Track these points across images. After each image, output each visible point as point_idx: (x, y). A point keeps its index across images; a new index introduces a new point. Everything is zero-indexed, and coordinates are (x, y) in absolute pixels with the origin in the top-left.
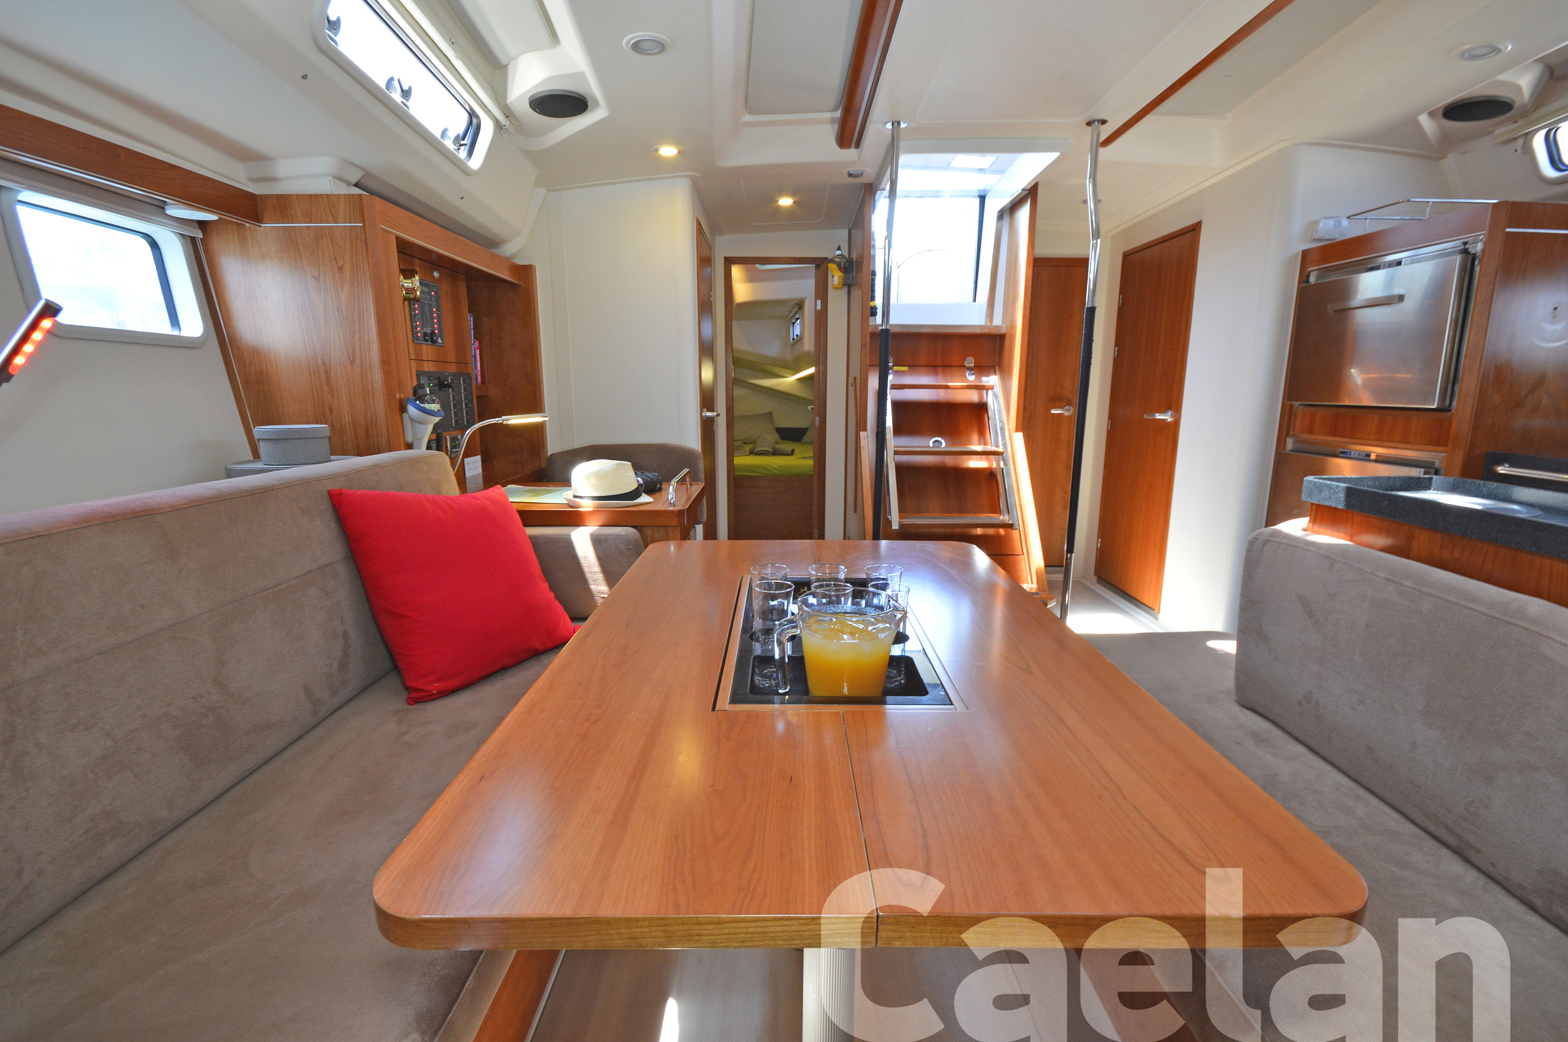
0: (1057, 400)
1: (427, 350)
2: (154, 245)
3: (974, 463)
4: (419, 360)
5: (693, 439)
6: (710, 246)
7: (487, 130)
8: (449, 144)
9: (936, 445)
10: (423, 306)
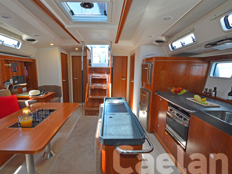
0: (123, 78)
1: (14, 73)
3: (104, 88)
4: (12, 74)
5: (60, 84)
6: (67, 55)
7: (21, 44)
8: (14, 46)
9: (99, 85)
10: (13, 67)
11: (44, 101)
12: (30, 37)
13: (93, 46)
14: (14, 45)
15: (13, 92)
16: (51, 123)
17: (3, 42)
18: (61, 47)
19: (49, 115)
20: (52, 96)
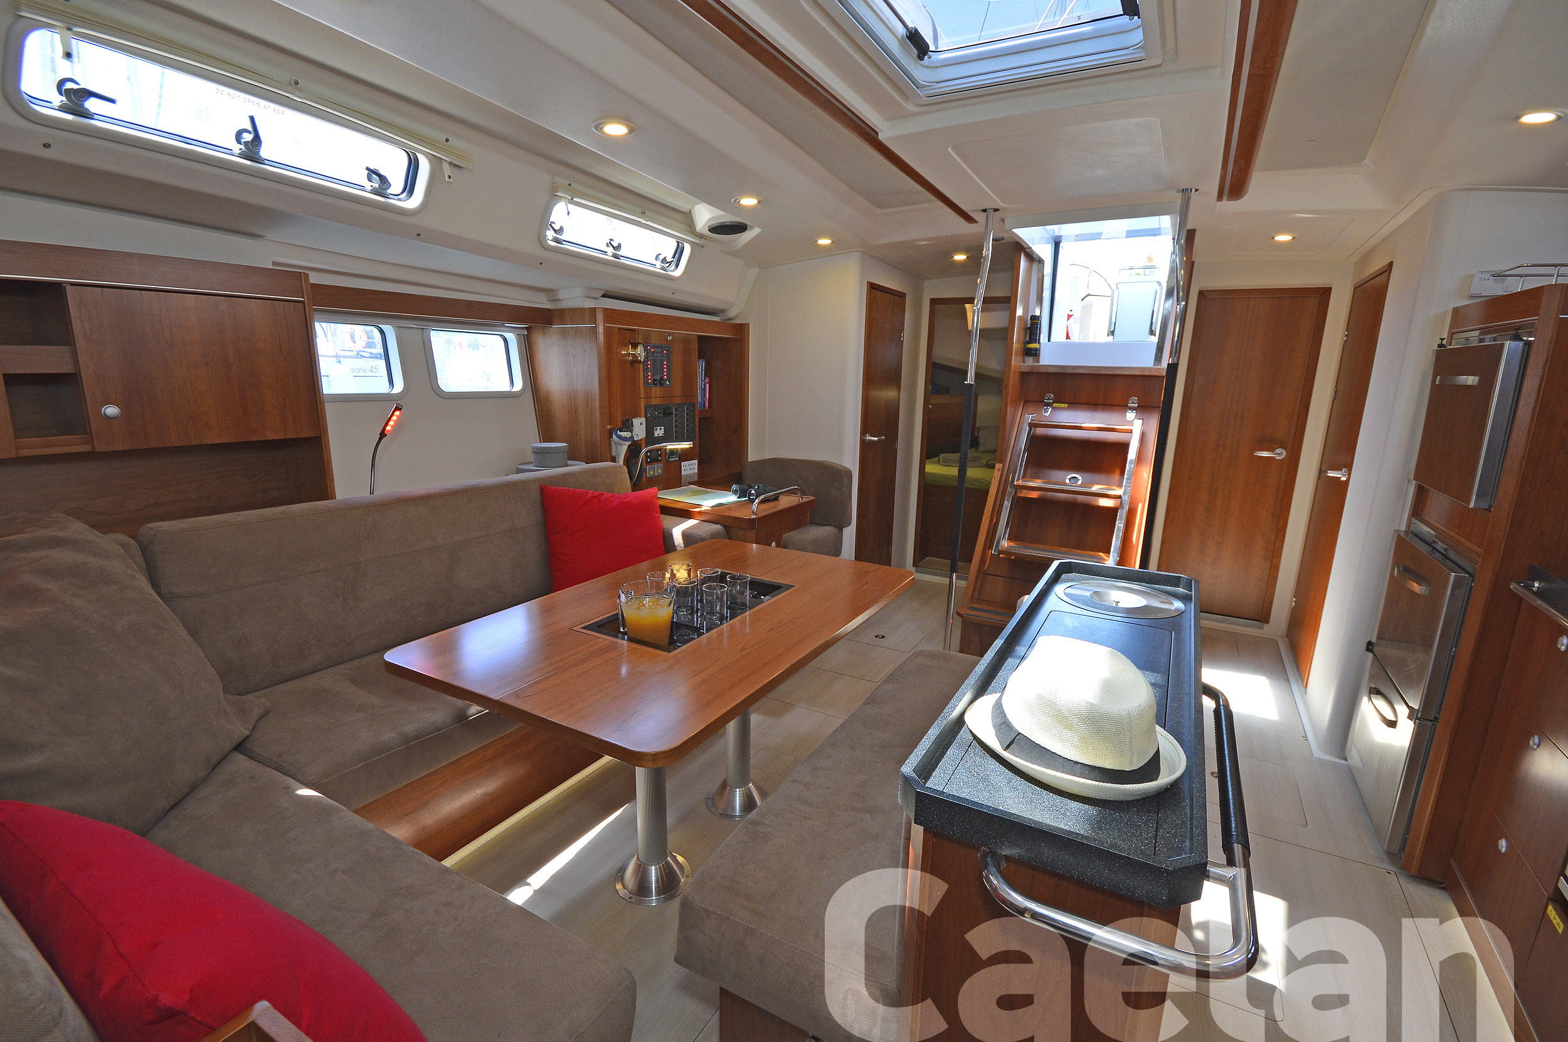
0: (1269, 444)
1: (656, 391)
2: (505, 340)
3: (1104, 502)
4: (648, 397)
5: (850, 460)
6: (902, 296)
7: (687, 249)
8: (658, 264)
9: (1072, 481)
10: (654, 362)
11: (752, 534)
12: (721, 213)
13: (1066, 230)
14: (661, 257)
15: (644, 479)
16: (743, 649)
17: (619, 247)
18: (873, 255)
19: (751, 608)
20: (798, 517)
